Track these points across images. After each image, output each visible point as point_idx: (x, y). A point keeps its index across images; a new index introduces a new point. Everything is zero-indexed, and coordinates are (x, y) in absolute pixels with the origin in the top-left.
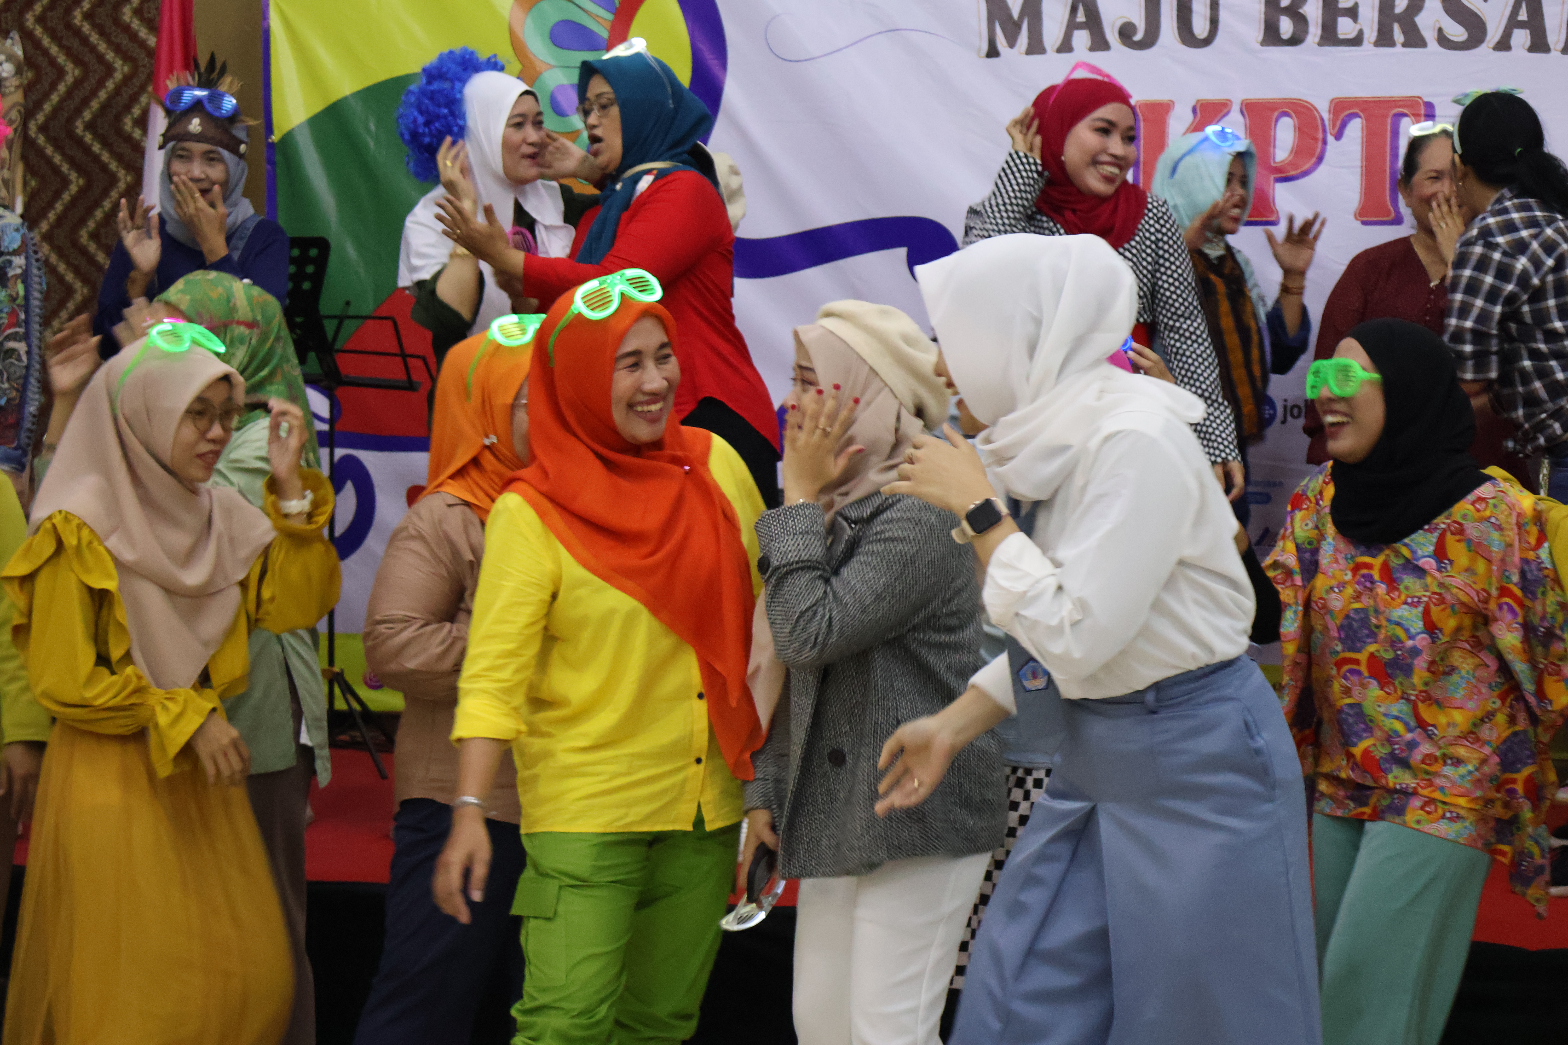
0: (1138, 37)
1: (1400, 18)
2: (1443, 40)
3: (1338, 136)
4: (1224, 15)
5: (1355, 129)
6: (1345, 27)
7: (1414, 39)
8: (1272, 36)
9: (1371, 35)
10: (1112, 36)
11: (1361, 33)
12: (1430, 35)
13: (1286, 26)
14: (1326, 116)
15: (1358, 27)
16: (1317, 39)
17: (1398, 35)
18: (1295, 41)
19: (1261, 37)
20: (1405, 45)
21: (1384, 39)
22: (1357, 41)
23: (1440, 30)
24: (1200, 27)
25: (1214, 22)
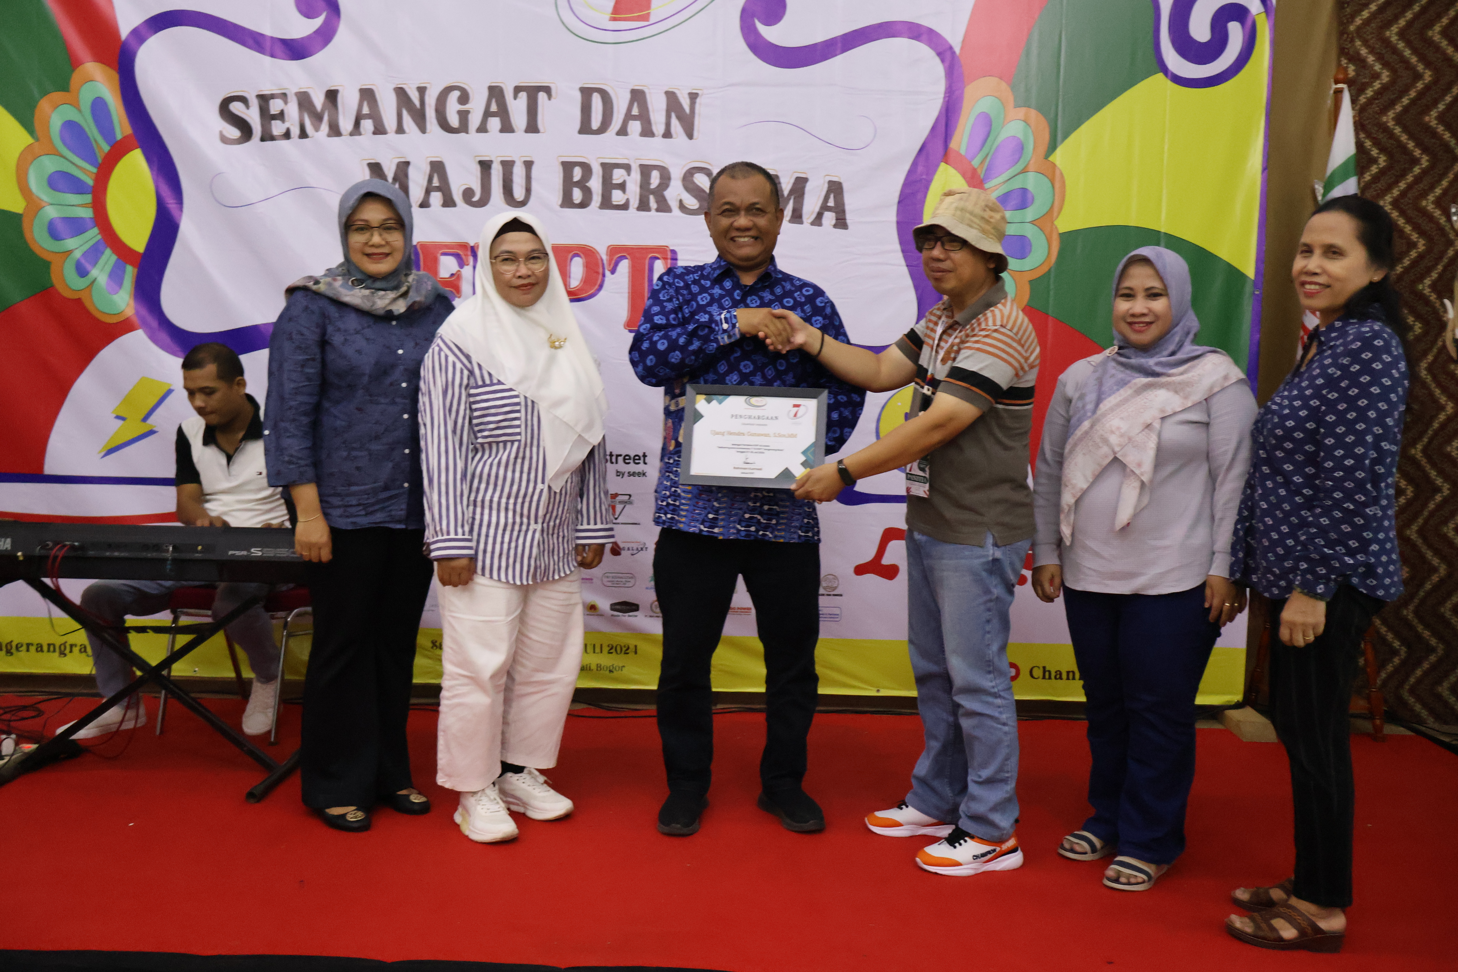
0: (476, 198)
1: (653, 192)
2: (682, 207)
3: (613, 272)
4: (534, 186)
5: (624, 266)
6: (617, 197)
7: (664, 207)
8: (567, 202)
9: (634, 203)
10: (457, 196)
11: (628, 200)
12: (674, 205)
13: (577, 195)
14: (605, 257)
15: (626, 197)
16: (598, 204)
17: (653, 203)
18: (583, 205)
19: (560, 202)
20: (657, 210)
21: (643, 206)
22: (625, 207)
23: (681, 201)
24: (519, 193)
25: (528, 190)
